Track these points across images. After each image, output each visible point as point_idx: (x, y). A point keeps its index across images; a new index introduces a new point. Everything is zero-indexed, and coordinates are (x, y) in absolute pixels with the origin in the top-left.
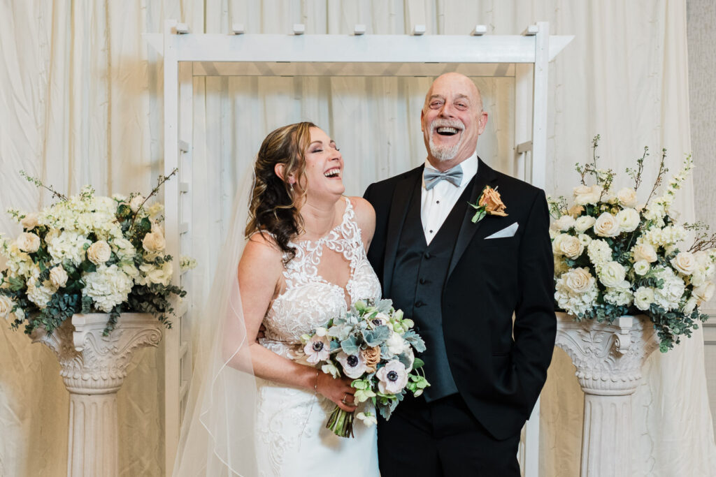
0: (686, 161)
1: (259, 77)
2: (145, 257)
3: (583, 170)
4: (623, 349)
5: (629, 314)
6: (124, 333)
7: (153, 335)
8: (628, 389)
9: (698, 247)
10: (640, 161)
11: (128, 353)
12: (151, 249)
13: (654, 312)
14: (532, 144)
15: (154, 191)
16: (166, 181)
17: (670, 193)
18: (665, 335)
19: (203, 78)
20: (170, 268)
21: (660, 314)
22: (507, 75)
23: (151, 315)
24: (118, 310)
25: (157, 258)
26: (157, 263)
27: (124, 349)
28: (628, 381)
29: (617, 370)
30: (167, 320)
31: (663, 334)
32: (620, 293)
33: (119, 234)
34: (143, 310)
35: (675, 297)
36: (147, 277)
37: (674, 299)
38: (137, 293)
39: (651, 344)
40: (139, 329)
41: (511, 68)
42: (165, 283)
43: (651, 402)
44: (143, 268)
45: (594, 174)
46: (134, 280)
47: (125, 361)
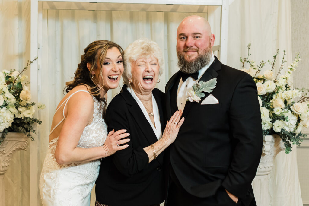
0: (297, 57)
1: (75, 11)
2: (21, 103)
3: (243, 61)
4: (266, 152)
5: (269, 134)
6: (9, 143)
7: (24, 144)
8: (267, 172)
9: (302, 100)
10: (275, 57)
11: (11, 153)
12: (24, 99)
13: (283, 133)
14: (220, 47)
15: (25, 69)
16: (31, 64)
17: (289, 73)
18: (288, 145)
19: (46, 10)
20: (33, 109)
21: (286, 134)
22: (204, 12)
23: (23, 133)
24: (6, 131)
25: (27, 104)
26: (27, 106)
27: (9, 151)
28: (267, 168)
29: (262, 162)
30: (32, 136)
31: (287, 144)
32: (265, 123)
33: (7, 91)
34: (19, 131)
35: (293, 125)
36: (22, 114)
37: (292, 126)
38: (16, 122)
39: (278, 149)
40: (16, 141)
41: (206, 8)
42: (31, 117)
43: (270, 178)
44: (20, 109)
45: (249, 63)
46: (15, 116)
47: (9, 157)
